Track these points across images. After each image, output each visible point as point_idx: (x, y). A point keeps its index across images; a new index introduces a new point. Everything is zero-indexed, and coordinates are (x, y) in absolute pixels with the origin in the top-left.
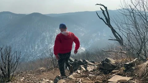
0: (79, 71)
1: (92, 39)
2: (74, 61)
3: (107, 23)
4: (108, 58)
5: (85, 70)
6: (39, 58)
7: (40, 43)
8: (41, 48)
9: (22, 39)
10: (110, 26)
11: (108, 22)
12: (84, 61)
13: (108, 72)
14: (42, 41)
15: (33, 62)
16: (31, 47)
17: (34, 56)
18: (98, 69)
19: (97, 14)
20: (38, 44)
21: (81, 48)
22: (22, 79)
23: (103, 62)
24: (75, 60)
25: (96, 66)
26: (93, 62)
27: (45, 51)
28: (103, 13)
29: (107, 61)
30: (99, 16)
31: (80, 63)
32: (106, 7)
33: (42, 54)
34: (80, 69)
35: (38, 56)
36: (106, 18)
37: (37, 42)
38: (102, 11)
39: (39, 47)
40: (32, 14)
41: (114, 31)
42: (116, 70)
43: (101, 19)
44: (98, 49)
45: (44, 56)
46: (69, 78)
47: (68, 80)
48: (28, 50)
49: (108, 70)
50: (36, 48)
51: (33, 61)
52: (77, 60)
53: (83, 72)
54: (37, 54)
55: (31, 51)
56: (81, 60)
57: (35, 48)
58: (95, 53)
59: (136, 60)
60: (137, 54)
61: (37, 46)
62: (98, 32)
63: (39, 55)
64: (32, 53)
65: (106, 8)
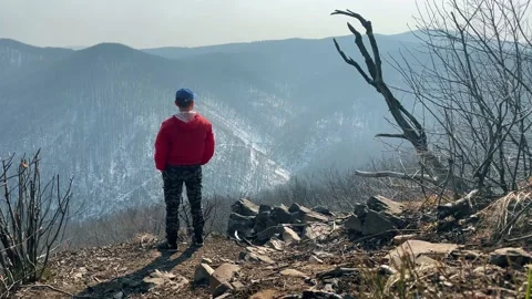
0: (277, 244)
1: (314, 140)
2: (256, 210)
3: (370, 77)
4: (378, 197)
5: (299, 239)
6: (122, 208)
7: (125, 154)
8: (130, 171)
9: (60, 140)
10: (381, 87)
11: (374, 73)
12: (294, 208)
13: (378, 243)
14: (132, 147)
15: (103, 223)
16: (91, 168)
17: (103, 203)
18: (342, 234)
19: (337, 45)
20: (119, 158)
21: (277, 172)
22: (80, 275)
23: (359, 209)
24: (263, 208)
25: (337, 224)
26: (326, 213)
27: (145, 184)
28: (356, 41)
29: (376, 205)
30: (342, 54)
31: (280, 217)
32: (369, 23)
33: (135, 193)
34: (281, 238)
35: (121, 202)
36: (369, 61)
37: (115, 152)
38: (354, 37)
39: (121, 167)
40: (94, 48)
41: (395, 106)
42: (405, 233)
43: (351, 62)
44: (337, 173)
45: (142, 200)
46: (251, 259)
47: (249, 264)
48: (84, 179)
49: (377, 237)
50: (112, 172)
51: (101, 219)
52: (269, 208)
53: (292, 245)
54: (117, 195)
55: (95, 184)
56: (283, 207)
57: (108, 172)
58: (325, 187)
59: (474, 194)
60: (477, 175)
61: (113, 165)
62: (336, 114)
63: (122, 199)
64: (98, 191)
65: (367, 25)
